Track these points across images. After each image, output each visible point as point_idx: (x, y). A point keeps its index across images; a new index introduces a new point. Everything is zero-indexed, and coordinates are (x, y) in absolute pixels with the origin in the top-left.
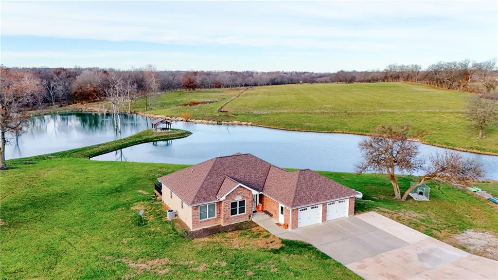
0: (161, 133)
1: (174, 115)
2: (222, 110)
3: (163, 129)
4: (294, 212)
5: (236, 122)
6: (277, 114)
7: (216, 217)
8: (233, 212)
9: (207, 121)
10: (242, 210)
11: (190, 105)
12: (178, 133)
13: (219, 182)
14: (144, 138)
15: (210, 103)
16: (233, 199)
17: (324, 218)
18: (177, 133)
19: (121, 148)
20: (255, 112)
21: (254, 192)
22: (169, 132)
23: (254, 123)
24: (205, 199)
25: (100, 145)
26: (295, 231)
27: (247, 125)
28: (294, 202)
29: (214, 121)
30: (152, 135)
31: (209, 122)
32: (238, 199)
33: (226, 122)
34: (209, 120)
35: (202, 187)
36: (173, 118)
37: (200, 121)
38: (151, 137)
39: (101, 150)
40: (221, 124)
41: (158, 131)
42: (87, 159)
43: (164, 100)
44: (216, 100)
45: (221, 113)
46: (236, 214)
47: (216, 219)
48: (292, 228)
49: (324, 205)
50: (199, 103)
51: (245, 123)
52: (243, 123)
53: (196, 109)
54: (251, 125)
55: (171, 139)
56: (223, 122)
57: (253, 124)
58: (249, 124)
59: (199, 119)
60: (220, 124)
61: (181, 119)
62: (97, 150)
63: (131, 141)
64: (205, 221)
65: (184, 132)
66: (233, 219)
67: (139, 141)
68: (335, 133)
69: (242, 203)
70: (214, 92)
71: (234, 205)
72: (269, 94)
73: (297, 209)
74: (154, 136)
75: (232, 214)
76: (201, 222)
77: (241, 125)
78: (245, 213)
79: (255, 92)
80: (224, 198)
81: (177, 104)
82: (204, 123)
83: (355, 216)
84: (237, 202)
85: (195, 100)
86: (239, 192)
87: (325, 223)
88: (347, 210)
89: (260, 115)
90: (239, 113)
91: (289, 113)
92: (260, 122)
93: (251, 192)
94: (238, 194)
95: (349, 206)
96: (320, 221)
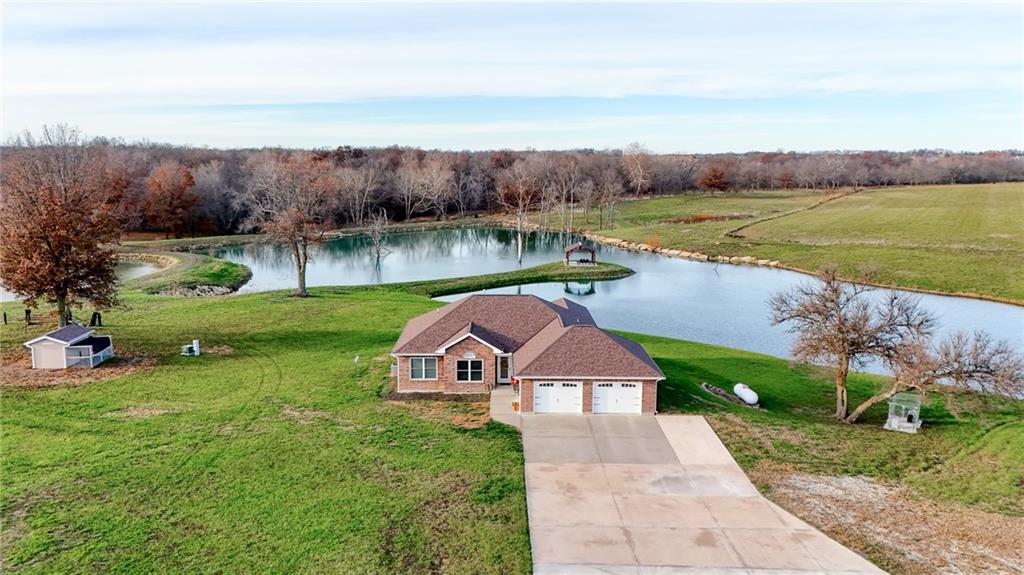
0: (575, 268)
1: (634, 239)
2: (739, 234)
3: (582, 261)
5: (747, 259)
6: (851, 247)
7: (437, 379)
8: (462, 376)
9: (689, 254)
10: (477, 376)
11: (687, 222)
12: (605, 269)
13: (455, 329)
14: (540, 274)
15: (732, 218)
16: (461, 356)
17: (588, 402)
18: (602, 270)
20: (803, 241)
21: (497, 351)
23: (784, 263)
24: (419, 349)
26: (525, 415)
27: (768, 266)
28: (526, 369)
29: (703, 253)
30: (557, 269)
31: (693, 255)
32: (470, 357)
33: (727, 258)
34: (693, 252)
36: (633, 245)
37: (677, 252)
39: (457, 286)
40: (715, 261)
41: (573, 264)
42: (427, 298)
44: (754, 214)
45: (729, 240)
46: (467, 379)
47: (436, 382)
48: (522, 411)
49: (587, 383)
50: (707, 219)
51: (765, 262)
52: (761, 262)
53: (685, 230)
54: (776, 267)
56: (720, 257)
57: (780, 265)
58: (772, 263)
59: (678, 249)
60: (713, 261)
61: (644, 246)
62: (451, 286)
63: (514, 278)
64: (419, 382)
65: (618, 269)
66: (461, 387)
67: (528, 278)
68: (959, 296)
69: (477, 365)
70: (781, 197)
71: (462, 365)
73: (531, 380)
74: (559, 272)
75: (459, 379)
76: (413, 382)
77: (756, 265)
78: (482, 382)
80: (441, 351)
81: (666, 218)
82: (682, 257)
83: (660, 417)
84: (467, 362)
85: (706, 212)
86: (470, 347)
87: (590, 415)
88: (640, 402)
89: (808, 248)
90: (766, 242)
91: (880, 247)
92: (800, 261)
93: (492, 350)
94: (468, 349)
95: (643, 396)
96: (579, 410)
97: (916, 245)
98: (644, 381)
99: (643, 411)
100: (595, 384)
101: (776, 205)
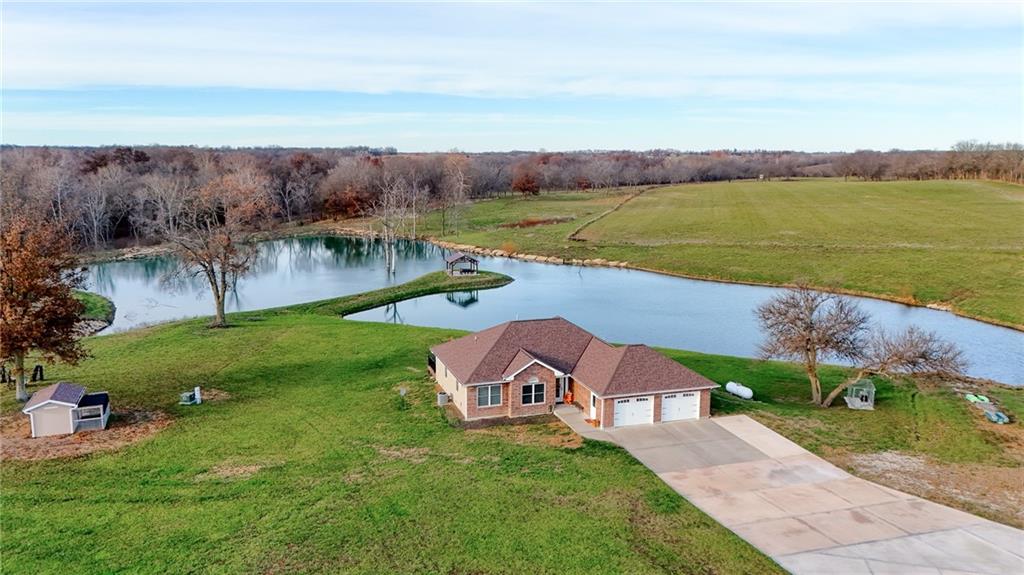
0: (460, 278)
1: (488, 244)
2: (577, 237)
3: (465, 271)
4: (608, 402)
5: (597, 261)
6: (681, 247)
7: (501, 404)
8: (526, 400)
9: (545, 258)
10: (539, 398)
11: (522, 226)
12: (488, 278)
13: (510, 356)
15: (558, 221)
16: (526, 381)
17: (657, 416)
19: (394, 300)
20: (639, 242)
21: (558, 374)
22: (473, 278)
23: (632, 263)
24: (486, 378)
25: (360, 296)
26: (608, 430)
27: (619, 267)
28: (608, 389)
29: (559, 257)
30: (445, 280)
31: (550, 259)
32: (534, 381)
33: (580, 261)
34: (549, 256)
35: (483, 361)
36: (488, 251)
37: (533, 257)
38: (443, 284)
39: (361, 304)
40: (571, 264)
41: (457, 274)
42: (338, 317)
43: (477, 216)
44: (573, 216)
45: (574, 244)
46: (531, 402)
47: (501, 408)
48: (605, 426)
49: (657, 397)
50: (539, 222)
51: (615, 263)
52: (611, 263)
53: (530, 234)
54: (626, 267)
55: (477, 289)
56: (574, 260)
57: (630, 266)
58: (622, 264)
59: (532, 254)
60: (568, 264)
61: (500, 252)
62: (354, 303)
63: (410, 291)
64: (485, 409)
65: (500, 277)
66: (526, 410)
67: (422, 291)
69: (539, 388)
70: (574, 199)
71: (527, 389)
72: (682, 203)
73: (613, 399)
74: (448, 282)
75: (524, 402)
76: (480, 409)
77: (608, 266)
78: (544, 403)
79: (656, 199)
80: (511, 378)
81: (498, 223)
82: (540, 262)
83: (712, 419)
84: (531, 386)
85: (532, 216)
86: (535, 372)
87: (659, 424)
88: (698, 409)
89: (646, 248)
90: (607, 244)
91: (704, 246)
92: (646, 261)
93: (553, 373)
94: (533, 374)
95: (701, 403)
96: (651, 420)
97: (732, 244)
98: (702, 391)
99: (701, 416)
100: (664, 396)
101: (585, 207)
